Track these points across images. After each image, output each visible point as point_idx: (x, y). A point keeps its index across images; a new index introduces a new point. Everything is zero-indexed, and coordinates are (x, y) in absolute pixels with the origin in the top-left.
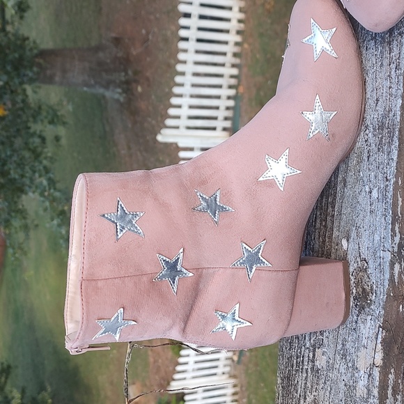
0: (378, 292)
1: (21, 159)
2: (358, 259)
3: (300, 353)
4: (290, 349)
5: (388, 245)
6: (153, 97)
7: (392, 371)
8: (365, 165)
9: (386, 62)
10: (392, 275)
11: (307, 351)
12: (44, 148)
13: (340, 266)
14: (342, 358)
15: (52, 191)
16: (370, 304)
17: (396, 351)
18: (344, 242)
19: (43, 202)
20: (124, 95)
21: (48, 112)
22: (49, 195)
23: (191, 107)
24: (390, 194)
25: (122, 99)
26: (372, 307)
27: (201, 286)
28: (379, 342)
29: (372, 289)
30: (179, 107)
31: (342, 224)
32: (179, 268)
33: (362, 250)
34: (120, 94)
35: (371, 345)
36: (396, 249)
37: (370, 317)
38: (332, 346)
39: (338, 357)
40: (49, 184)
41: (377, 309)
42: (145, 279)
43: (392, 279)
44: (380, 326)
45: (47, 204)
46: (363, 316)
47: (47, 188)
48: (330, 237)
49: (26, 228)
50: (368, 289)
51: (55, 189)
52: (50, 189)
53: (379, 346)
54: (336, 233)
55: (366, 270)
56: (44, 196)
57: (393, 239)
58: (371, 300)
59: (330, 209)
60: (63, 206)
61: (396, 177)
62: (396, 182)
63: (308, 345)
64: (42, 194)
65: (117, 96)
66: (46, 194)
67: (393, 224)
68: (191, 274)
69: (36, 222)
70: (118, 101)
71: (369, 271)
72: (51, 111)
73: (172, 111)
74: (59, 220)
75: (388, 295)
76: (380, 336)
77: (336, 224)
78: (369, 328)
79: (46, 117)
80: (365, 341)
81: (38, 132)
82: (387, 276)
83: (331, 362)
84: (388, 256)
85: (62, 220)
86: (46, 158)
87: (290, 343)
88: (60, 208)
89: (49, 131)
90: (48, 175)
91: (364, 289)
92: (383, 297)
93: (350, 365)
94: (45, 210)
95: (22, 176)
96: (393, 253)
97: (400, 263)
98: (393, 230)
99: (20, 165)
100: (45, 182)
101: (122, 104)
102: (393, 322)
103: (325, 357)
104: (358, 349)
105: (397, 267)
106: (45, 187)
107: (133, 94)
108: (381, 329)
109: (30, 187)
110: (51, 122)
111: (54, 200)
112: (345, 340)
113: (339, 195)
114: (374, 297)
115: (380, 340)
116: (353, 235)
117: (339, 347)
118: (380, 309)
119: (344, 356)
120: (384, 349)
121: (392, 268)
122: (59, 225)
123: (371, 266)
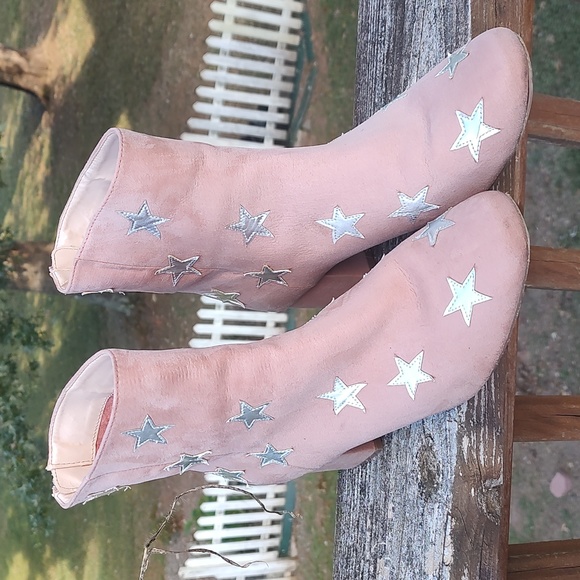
0: (445, 472)
2: (423, 437)
3: (359, 569)
4: (346, 567)
5: (454, 414)
6: (173, 309)
7: (466, 571)
10: (460, 451)
11: (367, 565)
12: (13, 379)
14: (408, 565)
15: (21, 441)
16: (437, 489)
17: (469, 545)
19: (7, 458)
20: (132, 306)
21: (21, 328)
22: (16, 448)
23: (226, 322)
25: (128, 313)
26: (439, 492)
28: (448, 533)
29: (438, 470)
30: (210, 322)
33: (427, 425)
34: (126, 304)
35: (440, 540)
36: (463, 419)
37: (437, 505)
38: (396, 551)
39: (403, 564)
40: (18, 432)
41: (445, 494)
43: (460, 456)
44: (448, 514)
45: (14, 460)
46: (429, 505)
47: (14, 438)
50: (434, 470)
51: (26, 439)
52: (18, 438)
53: (449, 538)
55: (431, 448)
56: (10, 450)
57: (459, 407)
58: (437, 484)
60: (37, 464)
63: (368, 557)
64: (6, 447)
65: (121, 308)
66: (13, 446)
70: (122, 314)
71: (435, 448)
72: (26, 327)
73: (199, 329)
74: (30, 485)
75: (457, 475)
76: (449, 526)
78: (437, 519)
79: (18, 336)
80: (432, 536)
81: (5, 357)
82: (455, 451)
83: (395, 572)
84: (455, 427)
85: (34, 485)
86: (15, 394)
87: (347, 558)
88: (32, 468)
90: (17, 418)
91: (429, 472)
92: (451, 477)
93: (417, 571)
94: (10, 470)
96: (460, 423)
97: (469, 436)
100: (12, 429)
101: (127, 319)
102: (463, 509)
103: (388, 568)
104: (425, 548)
105: (465, 440)
106: (12, 435)
107: (144, 305)
108: (450, 517)
110: (27, 343)
111: (24, 455)
112: (410, 540)
114: (441, 479)
115: (449, 531)
117: (404, 550)
118: (448, 492)
119: (410, 560)
120: (454, 543)
121: (460, 442)
122: (30, 493)
123: (436, 442)
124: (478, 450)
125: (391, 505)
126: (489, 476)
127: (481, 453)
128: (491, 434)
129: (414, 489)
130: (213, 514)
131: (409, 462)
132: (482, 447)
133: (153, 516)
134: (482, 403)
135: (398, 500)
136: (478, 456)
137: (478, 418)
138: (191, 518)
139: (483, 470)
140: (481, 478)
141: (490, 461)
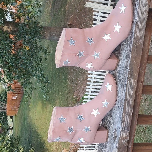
0: (118, 137)
1: (33, 66)
2: (115, 129)
5: (120, 128)
8: (118, 109)
9: (123, 89)
10: (121, 134)
11: (104, 148)
12: (41, 62)
13: (106, 131)
15: (42, 78)
17: (121, 151)
18: (113, 125)
19: (39, 81)
22: (41, 79)
24: (121, 117)
27: (76, 133)
31: (113, 121)
32: (72, 130)
33: (116, 127)
35: (115, 149)
36: (122, 129)
38: (109, 148)
39: (110, 150)
40: (41, 75)
41: (117, 141)
42: (65, 131)
43: (120, 135)
46: (115, 142)
48: (110, 123)
49: (31, 89)
50: (116, 136)
53: (117, 149)
54: (111, 122)
55: (116, 132)
57: (121, 127)
58: (116, 139)
59: (111, 117)
61: (123, 113)
62: (123, 115)
64: (39, 78)
66: (40, 78)
67: (121, 123)
68: (74, 131)
69: (35, 87)
71: (117, 132)
75: (120, 138)
77: (112, 120)
78: (116, 145)
80: (114, 148)
81: (39, 57)
82: (120, 134)
84: (120, 130)
88: (44, 84)
89: (43, 56)
90: (41, 72)
92: (118, 139)
94: (39, 84)
95: (33, 71)
97: (123, 132)
98: (121, 125)
99: (32, 67)
100: (40, 75)
102: (120, 144)
103: (107, 150)
105: (122, 132)
108: (118, 145)
109: (35, 75)
110: (45, 54)
111: (43, 81)
112: (111, 147)
113: (113, 114)
115: (117, 148)
116: (114, 124)
120: (118, 150)
121: (121, 132)
122: (43, 90)
123: (117, 131)
124: (124, 134)
125: (109, 139)
126: (126, 139)
127: (125, 135)
128: (127, 131)
129: (112, 138)
130: (87, 99)
131: (112, 133)
132: (125, 134)
133: (73, 97)
134: (126, 126)
135: (110, 139)
136: (124, 135)
137: (125, 128)
138: (81, 99)
139: (125, 138)
140: (124, 139)
141: (126, 136)
